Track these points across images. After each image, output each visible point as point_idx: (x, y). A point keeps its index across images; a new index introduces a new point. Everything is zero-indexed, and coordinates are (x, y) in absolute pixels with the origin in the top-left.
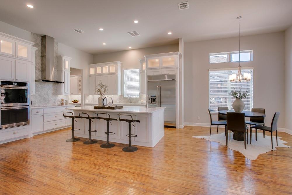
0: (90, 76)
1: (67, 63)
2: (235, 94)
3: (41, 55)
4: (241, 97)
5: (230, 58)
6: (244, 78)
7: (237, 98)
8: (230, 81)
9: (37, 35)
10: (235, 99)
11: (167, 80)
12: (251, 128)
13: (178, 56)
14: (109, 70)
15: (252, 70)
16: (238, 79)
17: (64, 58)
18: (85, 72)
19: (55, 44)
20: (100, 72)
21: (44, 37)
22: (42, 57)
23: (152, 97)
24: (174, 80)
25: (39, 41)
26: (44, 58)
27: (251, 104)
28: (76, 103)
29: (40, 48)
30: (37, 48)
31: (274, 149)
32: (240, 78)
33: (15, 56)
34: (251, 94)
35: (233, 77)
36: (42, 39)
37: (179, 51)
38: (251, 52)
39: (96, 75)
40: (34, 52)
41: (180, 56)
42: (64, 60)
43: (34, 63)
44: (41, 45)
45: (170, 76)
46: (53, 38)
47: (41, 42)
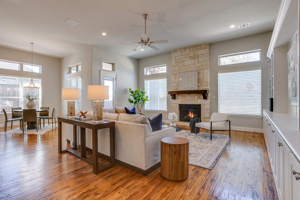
2: (29, 97)
4: (33, 99)
6: (35, 86)
7: (30, 100)
8: (24, 87)
10: (28, 101)
12: (40, 119)
15: (41, 80)
16: (31, 86)
27: (40, 105)
31: (54, 128)
32: (32, 86)
34: (40, 97)
35: (27, 84)
38: (40, 66)
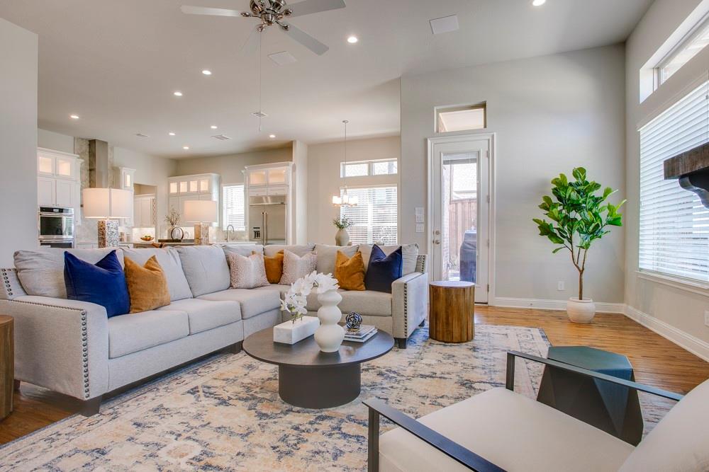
0: (170, 195)
1: (128, 177)
3: (88, 168)
5: (370, 169)
9: (82, 139)
11: (270, 203)
13: (290, 168)
14: (199, 186)
17: (123, 171)
18: (162, 190)
19: (109, 150)
20: (196, 190)
21: (92, 143)
22: (90, 170)
23: (255, 230)
24: (282, 203)
25: (86, 148)
26: (93, 172)
28: (149, 240)
29: (87, 158)
30: (83, 161)
33: (55, 174)
36: (89, 145)
37: (292, 161)
39: (179, 194)
40: (79, 166)
41: (294, 168)
42: (123, 173)
43: (79, 181)
44: (87, 153)
45: (274, 198)
46: (106, 143)
47: (88, 150)
